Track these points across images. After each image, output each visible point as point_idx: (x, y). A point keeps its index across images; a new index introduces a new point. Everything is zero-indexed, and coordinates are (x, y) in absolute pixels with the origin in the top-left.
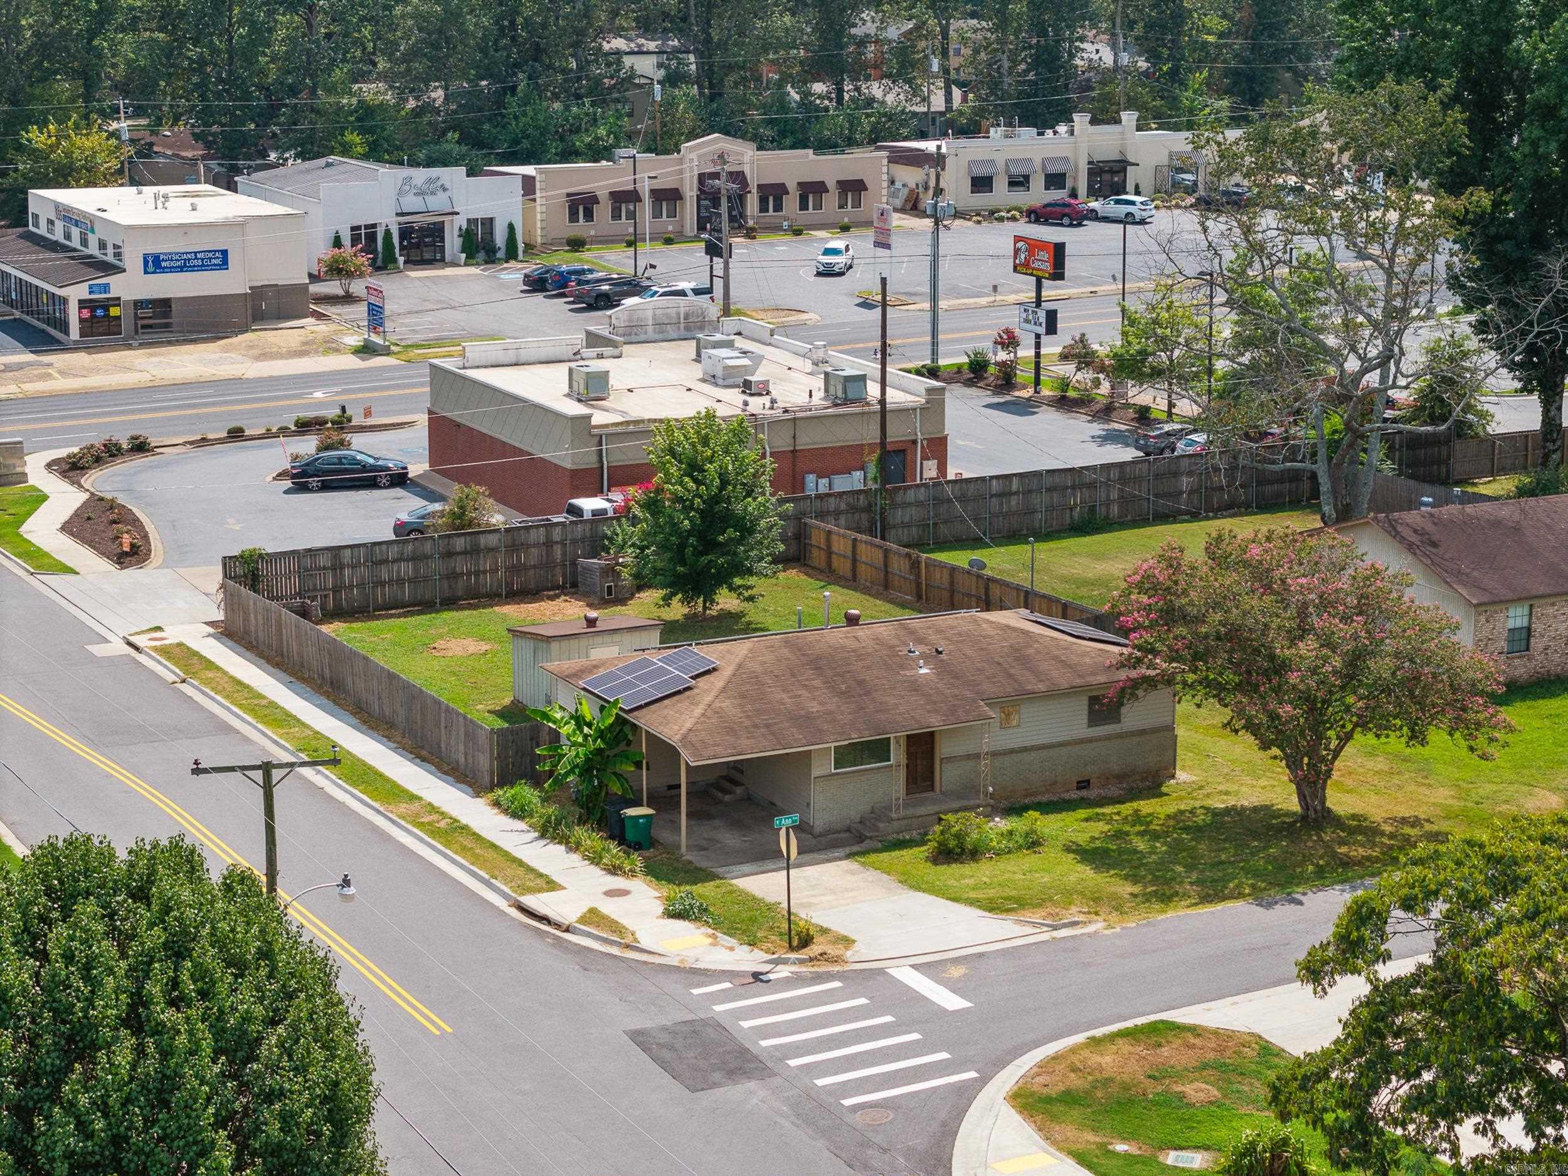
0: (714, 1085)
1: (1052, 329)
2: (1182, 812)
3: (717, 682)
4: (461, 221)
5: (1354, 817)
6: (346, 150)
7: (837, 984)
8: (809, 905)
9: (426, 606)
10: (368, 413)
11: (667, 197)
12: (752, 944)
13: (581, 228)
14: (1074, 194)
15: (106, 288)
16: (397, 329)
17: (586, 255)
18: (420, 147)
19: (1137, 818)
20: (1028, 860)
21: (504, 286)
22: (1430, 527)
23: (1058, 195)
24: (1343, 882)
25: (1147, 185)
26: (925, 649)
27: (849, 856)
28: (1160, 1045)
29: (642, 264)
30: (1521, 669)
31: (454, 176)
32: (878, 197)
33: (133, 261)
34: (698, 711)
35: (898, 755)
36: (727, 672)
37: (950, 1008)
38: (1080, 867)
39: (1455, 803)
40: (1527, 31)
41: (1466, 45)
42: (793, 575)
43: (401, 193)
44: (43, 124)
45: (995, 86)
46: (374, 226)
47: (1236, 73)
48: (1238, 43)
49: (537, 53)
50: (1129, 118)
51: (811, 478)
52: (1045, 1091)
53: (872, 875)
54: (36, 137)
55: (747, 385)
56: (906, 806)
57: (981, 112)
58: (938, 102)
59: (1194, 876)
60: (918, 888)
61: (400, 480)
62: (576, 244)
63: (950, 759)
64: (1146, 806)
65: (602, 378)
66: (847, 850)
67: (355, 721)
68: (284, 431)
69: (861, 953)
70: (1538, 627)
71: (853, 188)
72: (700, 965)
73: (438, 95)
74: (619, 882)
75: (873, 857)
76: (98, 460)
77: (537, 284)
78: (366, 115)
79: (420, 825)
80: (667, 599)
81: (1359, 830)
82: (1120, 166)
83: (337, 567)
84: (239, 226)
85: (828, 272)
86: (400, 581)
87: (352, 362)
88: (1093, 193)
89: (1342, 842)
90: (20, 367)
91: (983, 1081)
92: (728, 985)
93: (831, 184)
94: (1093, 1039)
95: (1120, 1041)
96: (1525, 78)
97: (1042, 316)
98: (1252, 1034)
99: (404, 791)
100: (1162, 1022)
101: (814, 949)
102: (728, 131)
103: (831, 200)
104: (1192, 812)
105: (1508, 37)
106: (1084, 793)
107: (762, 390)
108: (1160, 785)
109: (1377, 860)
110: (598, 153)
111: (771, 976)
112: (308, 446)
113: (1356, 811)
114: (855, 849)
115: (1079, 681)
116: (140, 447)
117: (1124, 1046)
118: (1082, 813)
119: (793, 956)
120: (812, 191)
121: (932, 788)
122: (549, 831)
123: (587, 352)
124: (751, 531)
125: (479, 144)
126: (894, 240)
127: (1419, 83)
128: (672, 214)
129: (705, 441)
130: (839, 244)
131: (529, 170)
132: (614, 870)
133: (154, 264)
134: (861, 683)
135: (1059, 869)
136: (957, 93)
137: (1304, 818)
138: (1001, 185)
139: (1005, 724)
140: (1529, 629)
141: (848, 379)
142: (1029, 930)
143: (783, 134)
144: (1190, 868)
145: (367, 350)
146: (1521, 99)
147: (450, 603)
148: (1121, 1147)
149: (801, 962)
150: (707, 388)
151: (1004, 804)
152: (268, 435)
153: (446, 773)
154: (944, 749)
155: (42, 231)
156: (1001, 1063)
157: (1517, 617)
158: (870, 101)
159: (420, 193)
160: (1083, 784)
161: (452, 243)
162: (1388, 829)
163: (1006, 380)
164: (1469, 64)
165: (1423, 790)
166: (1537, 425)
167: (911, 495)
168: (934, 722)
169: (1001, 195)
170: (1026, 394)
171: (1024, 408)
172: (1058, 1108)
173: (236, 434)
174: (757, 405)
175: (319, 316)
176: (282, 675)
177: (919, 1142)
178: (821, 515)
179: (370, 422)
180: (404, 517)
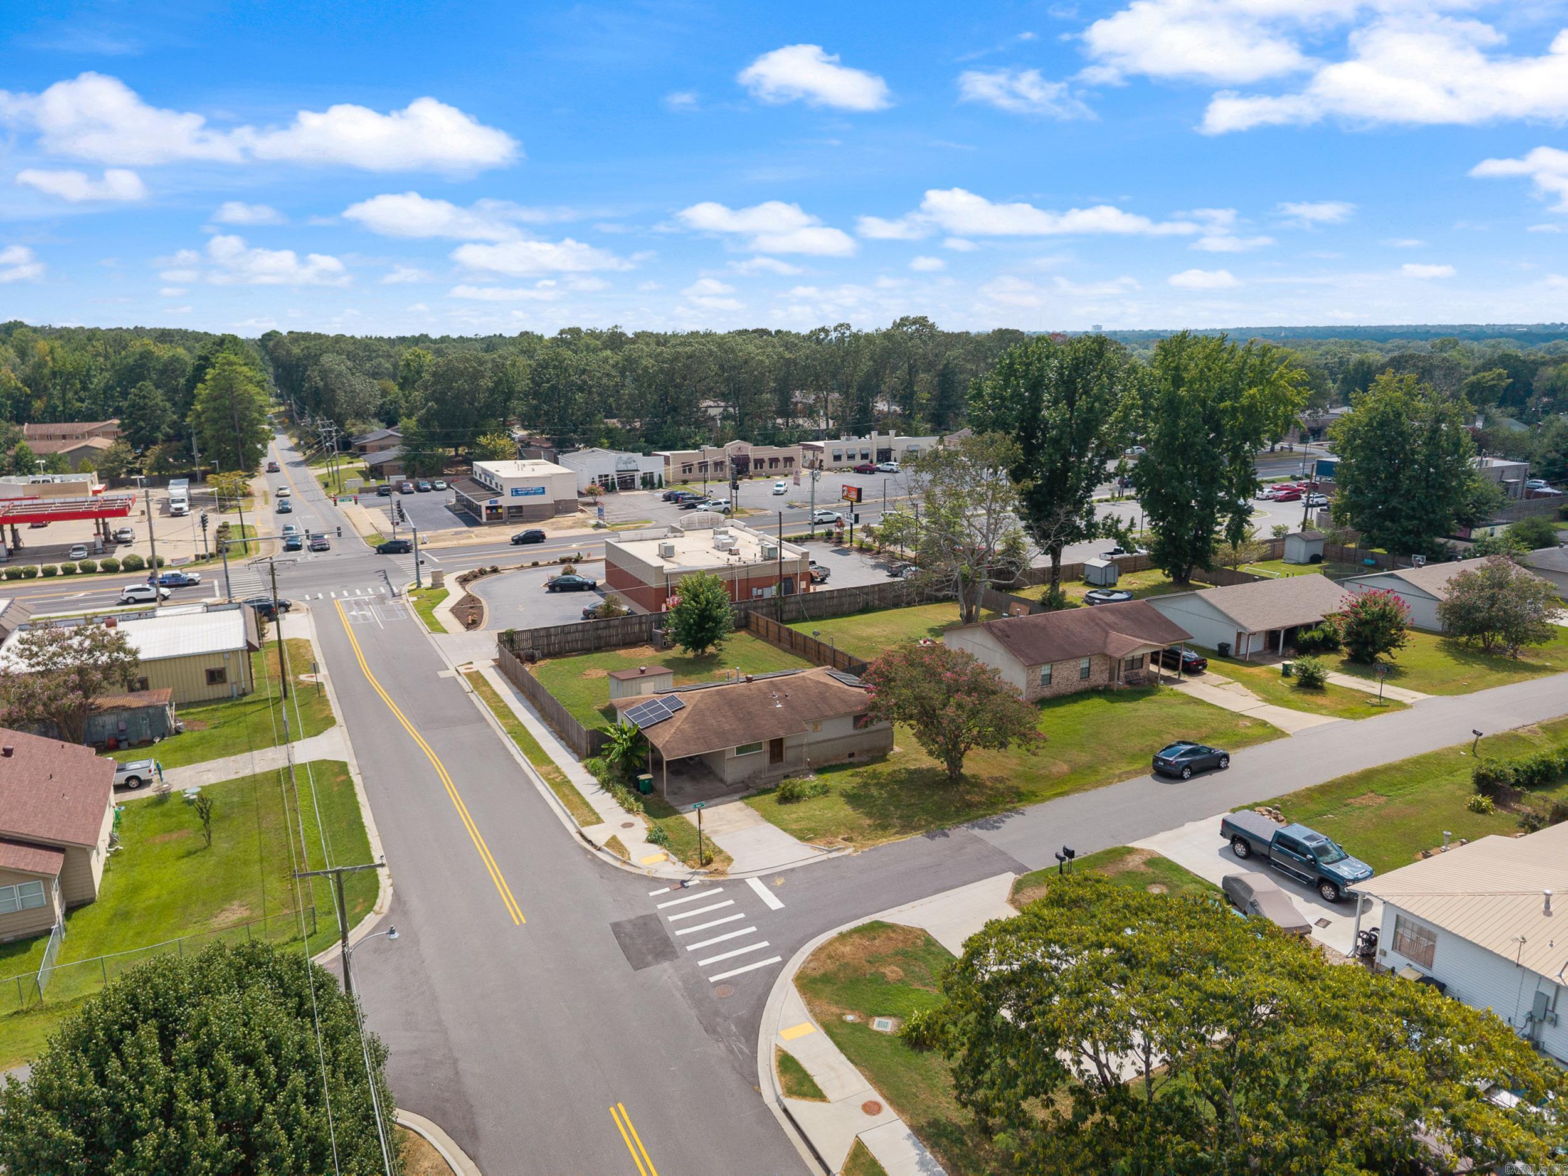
0: (648, 965)
1: (857, 521)
2: (895, 771)
3: (684, 714)
4: (640, 474)
5: (974, 776)
6: (601, 446)
7: (720, 890)
8: (716, 832)
9: (587, 651)
10: (589, 555)
11: (719, 465)
12: (684, 862)
13: (687, 476)
14: (871, 462)
15: (496, 502)
16: (609, 518)
17: (688, 486)
18: (629, 443)
19: (875, 775)
20: (822, 802)
21: (656, 499)
22: (1006, 628)
23: (866, 462)
24: (968, 821)
25: (899, 459)
26: (780, 694)
27: (741, 799)
28: (875, 939)
29: (707, 490)
30: (1047, 692)
31: (639, 456)
32: (799, 460)
33: (507, 491)
34: (673, 731)
35: (766, 747)
36: (689, 709)
37: (773, 908)
38: (847, 807)
39: (1018, 768)
40: (1048, 408)
41: (1022, 413)
42: (743, 634)
43: (618, 463)
44: (485, 434)
45: (844, 419)
46: (607, 476)
47: (933, 414)
48: (934, 403)
49: (675, 409)
50: (892, 432)
51: (755, 589)
52: (814, 973)
53: (750, 811)
54: (482, 440)
55: (730, 550)
56: (769, 770)
57: (839, 430)
58: (823, 426)
59: (899, 812)
60: (769, 821)
61: (593, 587)
62: (685, 482)
63: (790, 747)
64: (880, 767)
65: (672, 548)
66: (740, 795)
67: (538, 715)
68: (555, 563)
69: (734, 871)
70: (1055, 674)
71: (789, 460)
72: (658, 875)
73: (638, 424)
74: (630, 818)
75: (752, 800)
76: (475, 577)
77: (667, 498)
78: (609, 433)
79: (548, 780)
80: (685, 651)
81: (975, 785)
82: (889, 451)
83: (548, 636)
84: (549, 478)
85: (777, 494)
86: (577, 641)
87: (591, 531)
88: (879, 461)
89: (968, 793)
90: (460, 533)
91: (783, 964)
92: (667, 890)
93: (781, 459)
94: (841, 934)
95: (855, 936)
96: (1046, 427)
97: (853, 516)
98: (922, 930)
99: (548, 758)
100: (877, 922)
101: (713, 866)
102: (744, 439)
103: (781, 464)
104: (899, 771)
105: (1040, 410)
106: (851, 760)
107: (736, 553)
108: (885, 755)
109: (985, 804)
110: (696, 446)
111: (690, 883)
112: (557, 572)
113: (974, 772)
114: (745, 794)
115: (849, 710)
116: (495, 570)
117: (856, 939)
118: (850, 772)
119: (702, 870)
120: (774, 461)
121: (782, 760)
122: (605, 785)
123: (670, 535)
124: (721, 622)
125: (653, 443)
126: (801, 482)
127: (1002, 433)
128: (722, 470)
129: (701, 586)
130: (782, 483)
131: (667, 453)
132: (629, 811)
133: (516, 492)
134: (749, 713)
135: (836, 808)
136: (831, 422)
137: (951, 778)
138: (844, 458)
139: (815, 730)
140: (1051, 675)
141: (770, 549)
142: (817, 853)
143: (766, 439)
144: (897, 808)
145: (598, 526)
146: (1044, 435)
147: (598, 649)
148: (850, 1018)
149: (706, 873)
150: (715, 551)
151: (816, 767)
152: (549, 564)
153: (569, 747)
154: (786, 744)
155: (478, 478)
156: (794, 950)
157: (1045, 670)
158: (798, 426)
159: (625, 463)
160: (851, 755)
161: (638, 482)
162: (989, 784)
163: (840, 540)
164: (1022, 421)
165: (1005, 759)
166: (1050, 565)
167: (792, 599)
168: (781, 734)
169: (844, 462)
170: (847, 546)
171: (845, 552)
172: (820, 986)
173: (535, 564)
174: (733, 559)
175: (582, 511)
176: (515, 689)
177: (743, 1013)
178: (755, 608)
179: (591, 558)
180: (587, 607)
